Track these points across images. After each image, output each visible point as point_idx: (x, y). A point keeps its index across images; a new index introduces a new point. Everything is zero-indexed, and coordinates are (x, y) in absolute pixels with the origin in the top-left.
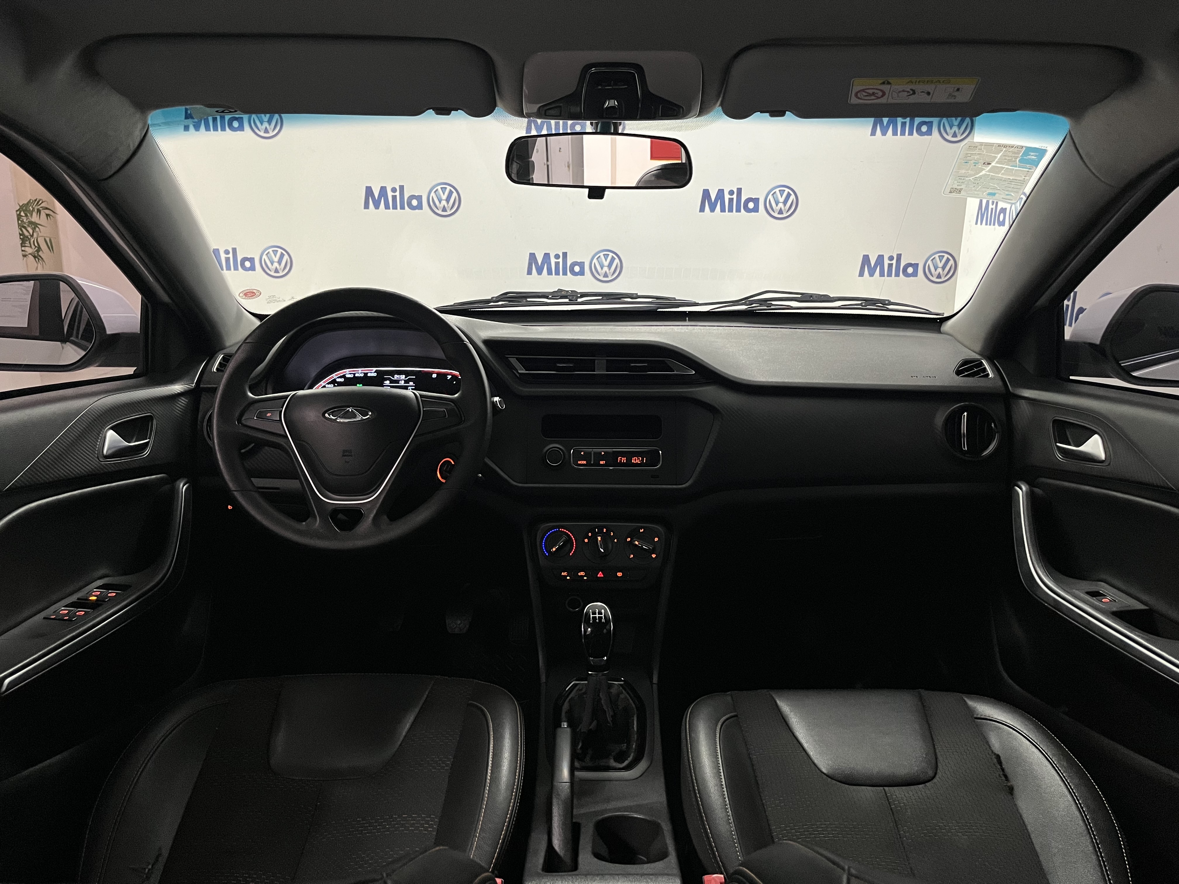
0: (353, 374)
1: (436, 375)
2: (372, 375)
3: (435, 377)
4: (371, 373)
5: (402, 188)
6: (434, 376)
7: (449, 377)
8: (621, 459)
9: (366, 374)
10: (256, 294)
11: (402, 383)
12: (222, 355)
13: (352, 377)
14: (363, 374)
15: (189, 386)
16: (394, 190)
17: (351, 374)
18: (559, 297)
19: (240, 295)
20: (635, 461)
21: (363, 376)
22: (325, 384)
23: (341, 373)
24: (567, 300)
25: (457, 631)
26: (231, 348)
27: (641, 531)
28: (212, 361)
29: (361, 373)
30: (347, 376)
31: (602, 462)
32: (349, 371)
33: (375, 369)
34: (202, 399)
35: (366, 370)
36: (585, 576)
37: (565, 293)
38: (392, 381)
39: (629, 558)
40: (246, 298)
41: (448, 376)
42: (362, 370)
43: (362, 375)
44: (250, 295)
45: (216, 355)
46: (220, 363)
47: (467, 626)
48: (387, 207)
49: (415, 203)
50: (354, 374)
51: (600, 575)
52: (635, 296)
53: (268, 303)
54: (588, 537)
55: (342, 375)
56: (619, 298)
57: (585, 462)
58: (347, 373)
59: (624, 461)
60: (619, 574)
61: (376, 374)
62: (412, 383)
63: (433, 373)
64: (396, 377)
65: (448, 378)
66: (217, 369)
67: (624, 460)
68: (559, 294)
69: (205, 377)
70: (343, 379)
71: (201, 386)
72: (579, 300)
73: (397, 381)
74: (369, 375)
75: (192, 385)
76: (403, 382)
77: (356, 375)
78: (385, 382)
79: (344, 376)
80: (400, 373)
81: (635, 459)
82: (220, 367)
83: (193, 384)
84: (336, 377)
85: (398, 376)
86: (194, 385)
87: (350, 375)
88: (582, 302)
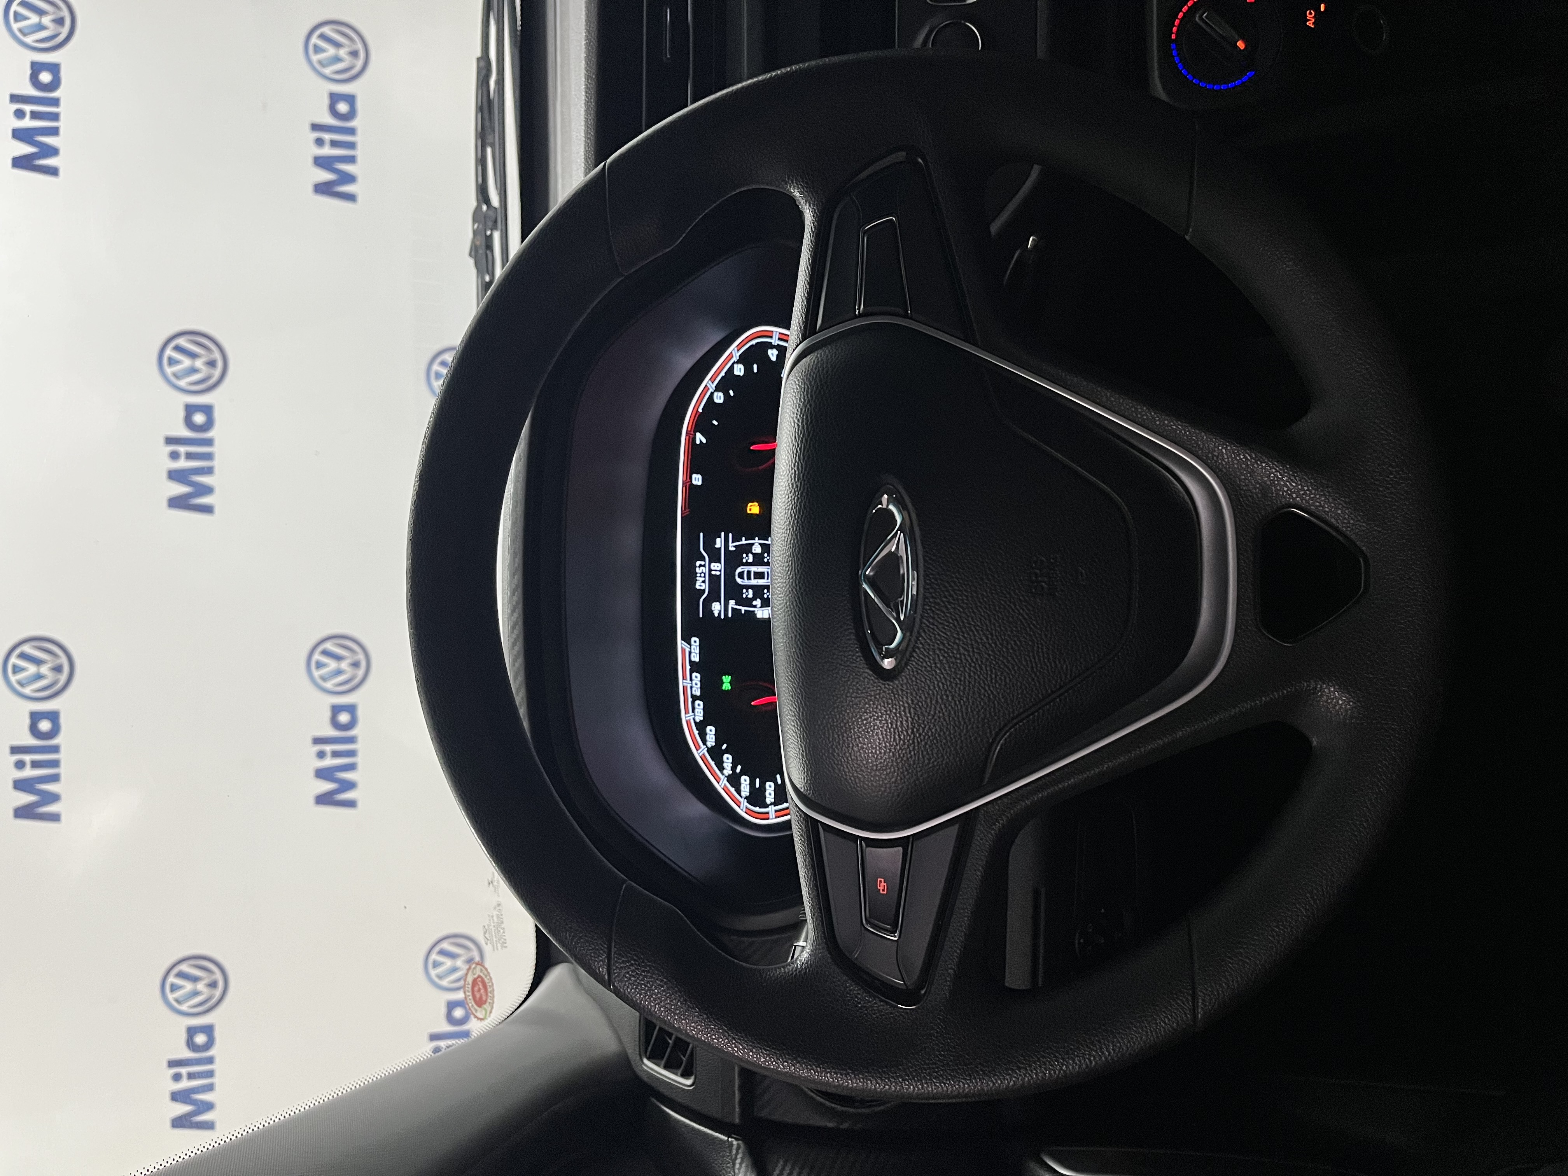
0: (693, 703)
1: (694, 476)
2: (698, 651)
3: (699, 476)
4: (690, 653)
5: (317, 741)
6: (697, 479)
7: (700, 438)
9: (694, 667)
10: (479, 976)
11: (718, 568)
12: (646, 1061)
13: (701, 703)
14: (694, 674)
15: (739, 1156)
16: (321, 755)
17: (693, 709)
18: (488, 252)
19: (481, 1016)
21: (699, 675)
22: (722, 777)
23: (690, 734)
24: (497, 236)
26: (625, 1039)
28: (662, 1090)
29: (691, 680)
30: (699, 717)
32: (687, 712)
33: (680, 643)
34: (776, 1117)
35: (682, 666)
37: (479, 237)
38: (714, 596)
40: (489, 1000)
41: (698, 442)
42: (684, 678)
43: (697, 676)
44: (482, 991)
45: (645, 1078)
46: (666, 1067)
48: (351, 767)
49: (344, 718)
50: (694, 698)
52: (482, 64)
53: (504, 945)
55: (696, 732)
56: (490, 102)
58: (691, 718)
61: (693, 639)
62: (718, 540)
63: (688, 483)
64: (701, 584)
65: (704, 441)
66: (685, 1075)
68: (481, 251)
69: (714, 1111)
70: (709, 728)
71: (737, 1121)
72: (495, 201)
73: (714, 580)
74: (696, 658)
75: (735, 1147)
76: (715, 566)
77: (698, 693)
78: (716, 615)
79: (701, 727)
80: (689, 576)
82: (679, 1067)
83: (731, 1145)
84: (703, 747)
85: (700, 580)
86: (735, 1142)
87: (696, 711)
88: (500, 195)
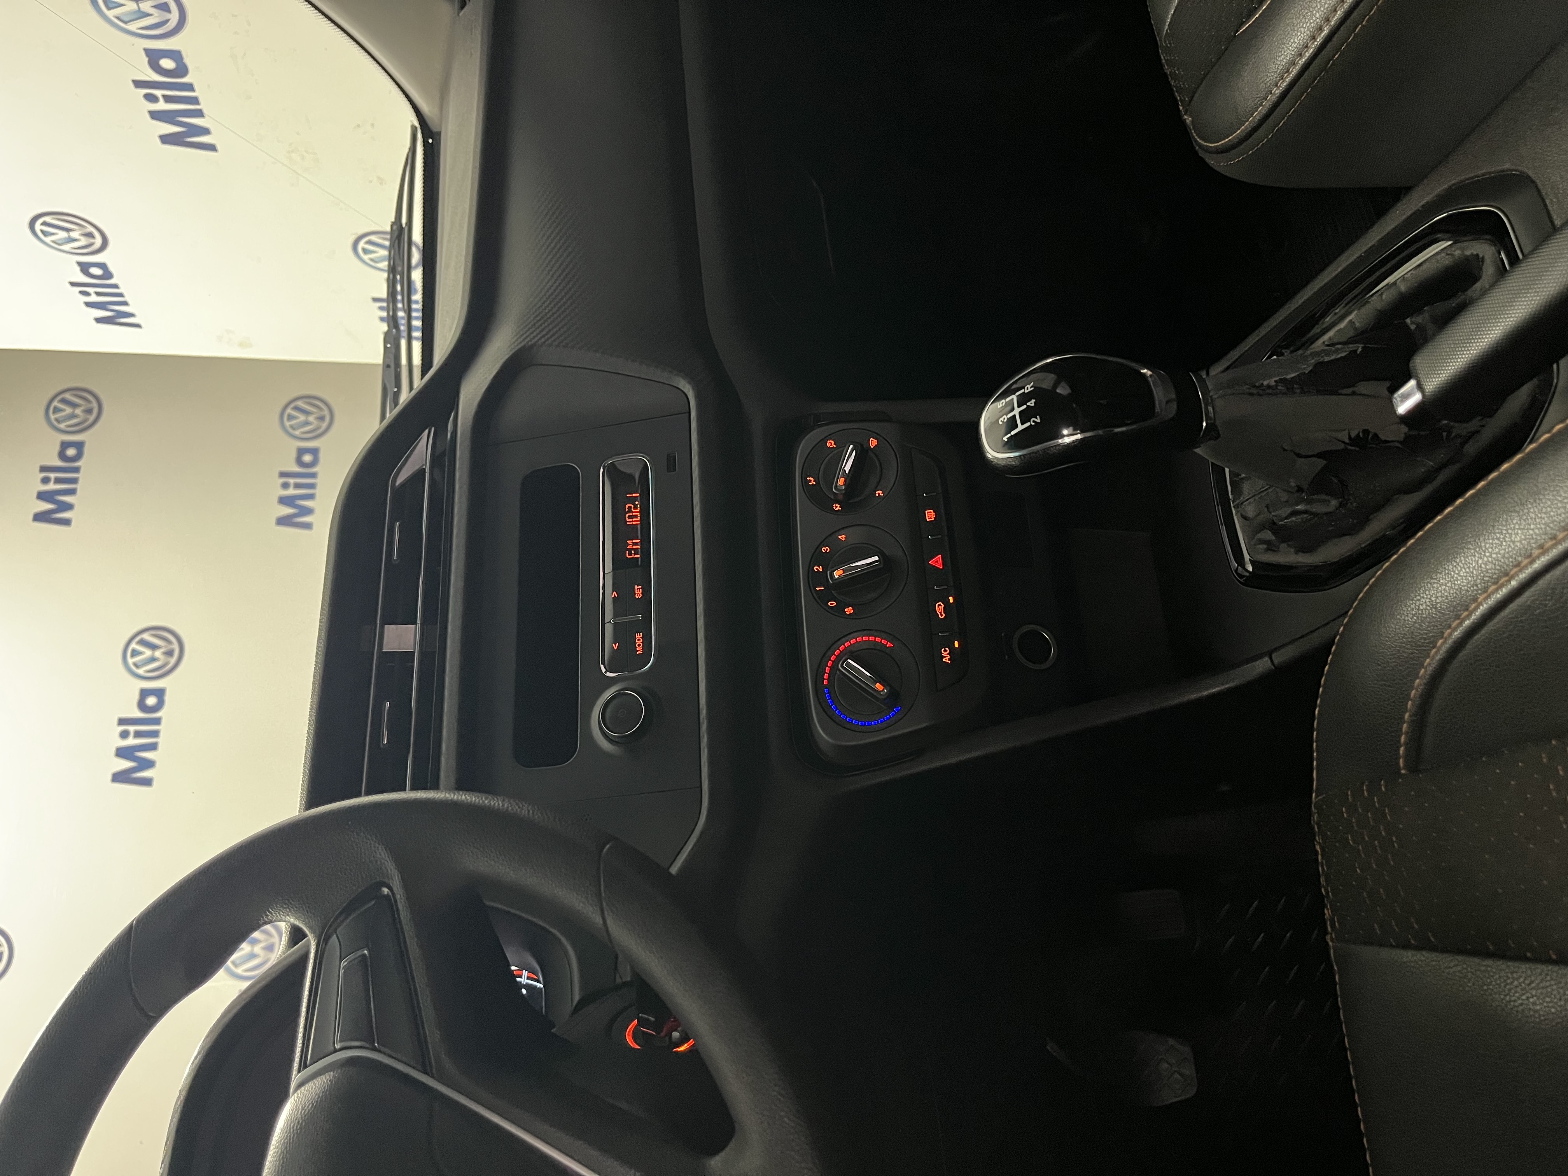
8: (630, 550)
20: (636, 516)
25: (1189, 1070)
27: (813, 482)
31: (638, 594)
36: (946, 603)
39: (884, 498)
47: (1171, 1042)
51: (937, 561)
54: (840, 608)
57: (639, 636)
59: (636, 544)
60: (930, 515)
67: (633, 544)
81: (630, 517)
